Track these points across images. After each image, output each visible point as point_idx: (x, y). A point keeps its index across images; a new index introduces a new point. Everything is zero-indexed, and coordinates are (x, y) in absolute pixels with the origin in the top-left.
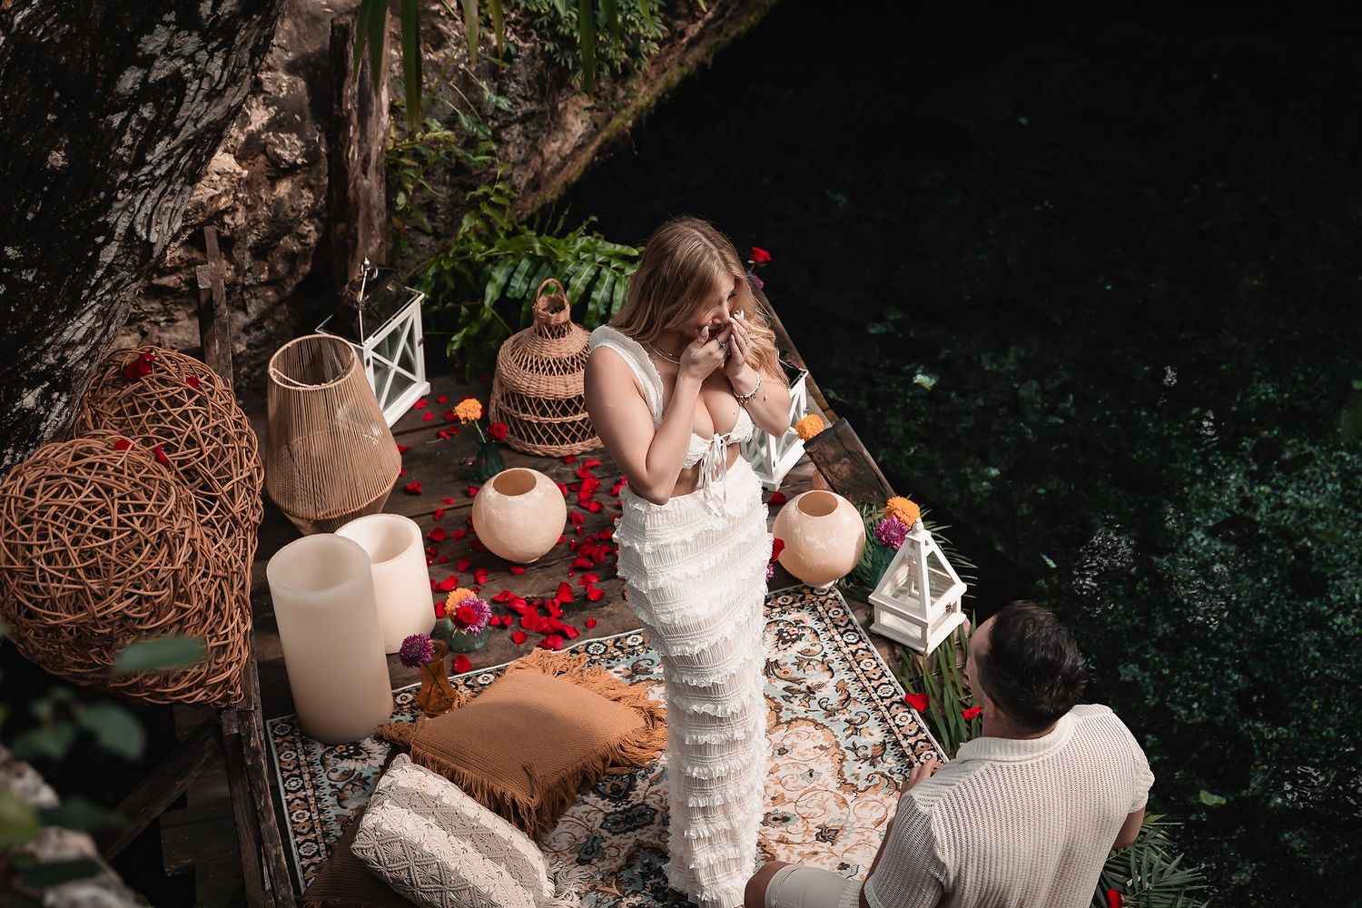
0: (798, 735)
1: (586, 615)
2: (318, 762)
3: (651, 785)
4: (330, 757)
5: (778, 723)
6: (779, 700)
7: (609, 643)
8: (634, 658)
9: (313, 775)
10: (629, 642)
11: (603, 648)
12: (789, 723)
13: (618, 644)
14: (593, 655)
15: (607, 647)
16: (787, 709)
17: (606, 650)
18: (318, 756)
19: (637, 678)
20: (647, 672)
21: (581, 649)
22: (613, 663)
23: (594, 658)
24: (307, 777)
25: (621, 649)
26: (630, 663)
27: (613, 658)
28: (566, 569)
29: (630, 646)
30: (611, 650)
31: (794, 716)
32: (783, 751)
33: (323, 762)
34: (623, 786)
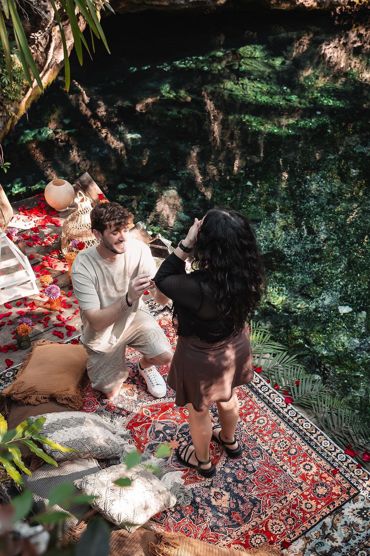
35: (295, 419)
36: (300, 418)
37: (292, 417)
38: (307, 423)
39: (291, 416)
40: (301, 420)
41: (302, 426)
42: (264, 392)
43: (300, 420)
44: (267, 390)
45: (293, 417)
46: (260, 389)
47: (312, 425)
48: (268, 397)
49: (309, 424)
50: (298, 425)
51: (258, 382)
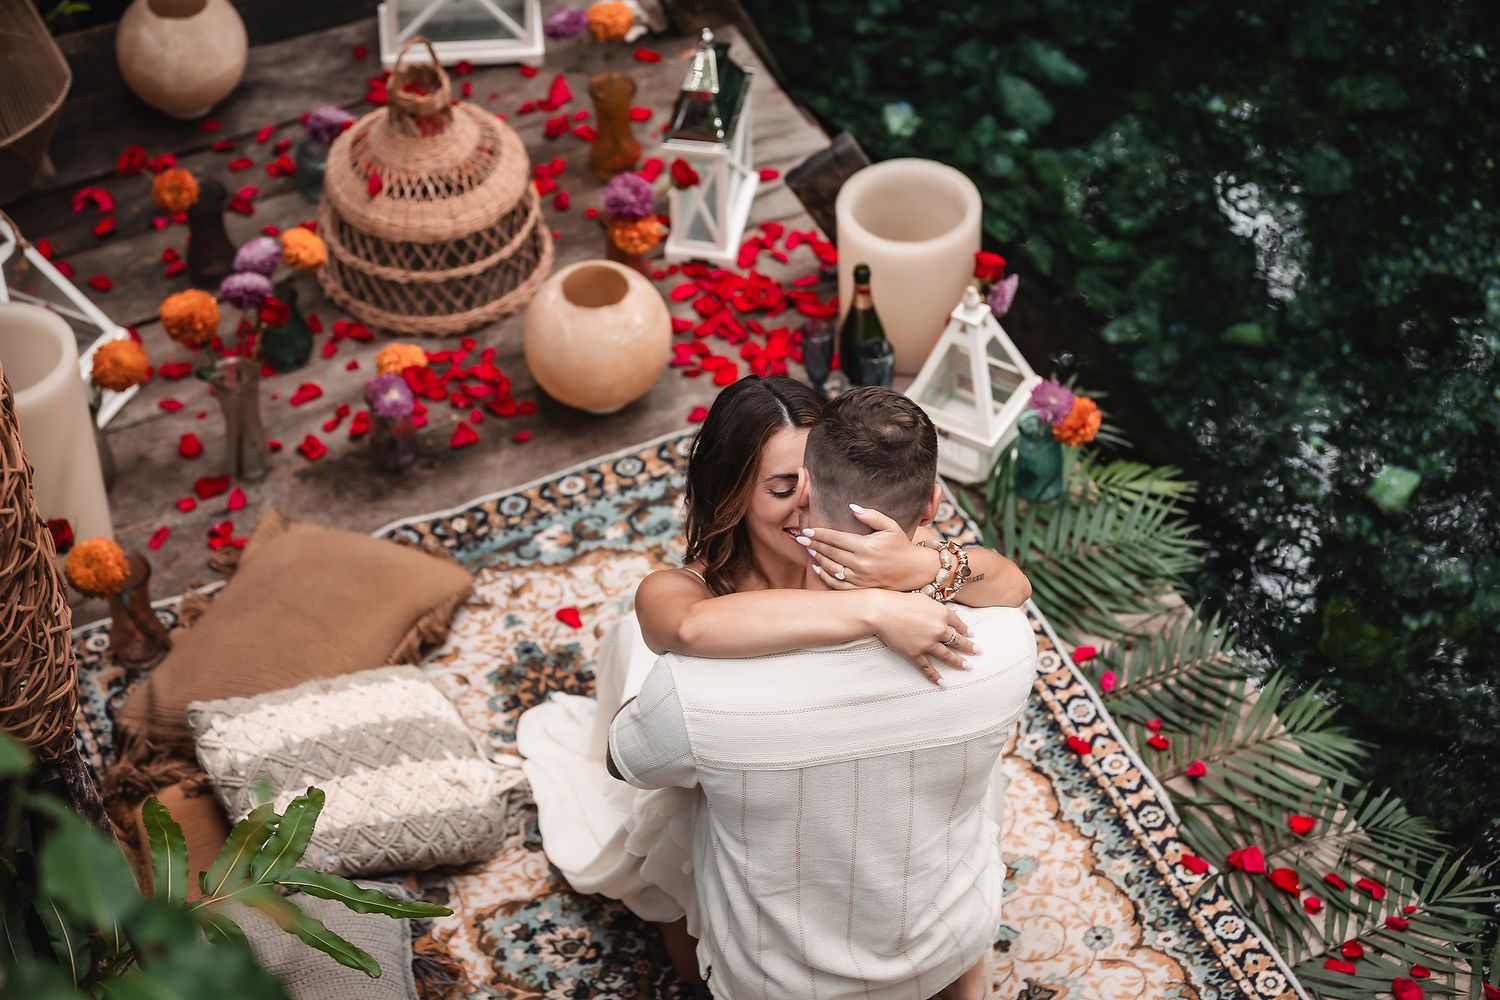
2: (102, 714)
7: (532, 493)
8: (573, 515)
9: (97, 733)
10: (563, 488)
11: (523, 504)
13: (547, 493)
14: (509, 516)
15: (529, 500)
17: (528, 508)
18: (101, 705)
19: (583, 546)
20: (596, 536)
21: (490, 507)
22: (542, 523)
23: (513, 521)
25: (552, 500)
26: (569, 522)
27: (541, 516)
29: (566, 496)
30: (538, 504)
35: (1232, 952)
36: (1253, 951)
37: (1225, 942)
38: (1274, 973)
39: (1220, 938)
40: (1255, 957)
41: (1253, 981)
42: (1147, 830)
43: (1250, 958)
44: (1158, 823)
45: (1229, 941)
46: (1136, 812)
47: (1289, 985)
48: (1154, 853)
49: (1281, 979)
50: (1239, 975)
51: (1133, 785)
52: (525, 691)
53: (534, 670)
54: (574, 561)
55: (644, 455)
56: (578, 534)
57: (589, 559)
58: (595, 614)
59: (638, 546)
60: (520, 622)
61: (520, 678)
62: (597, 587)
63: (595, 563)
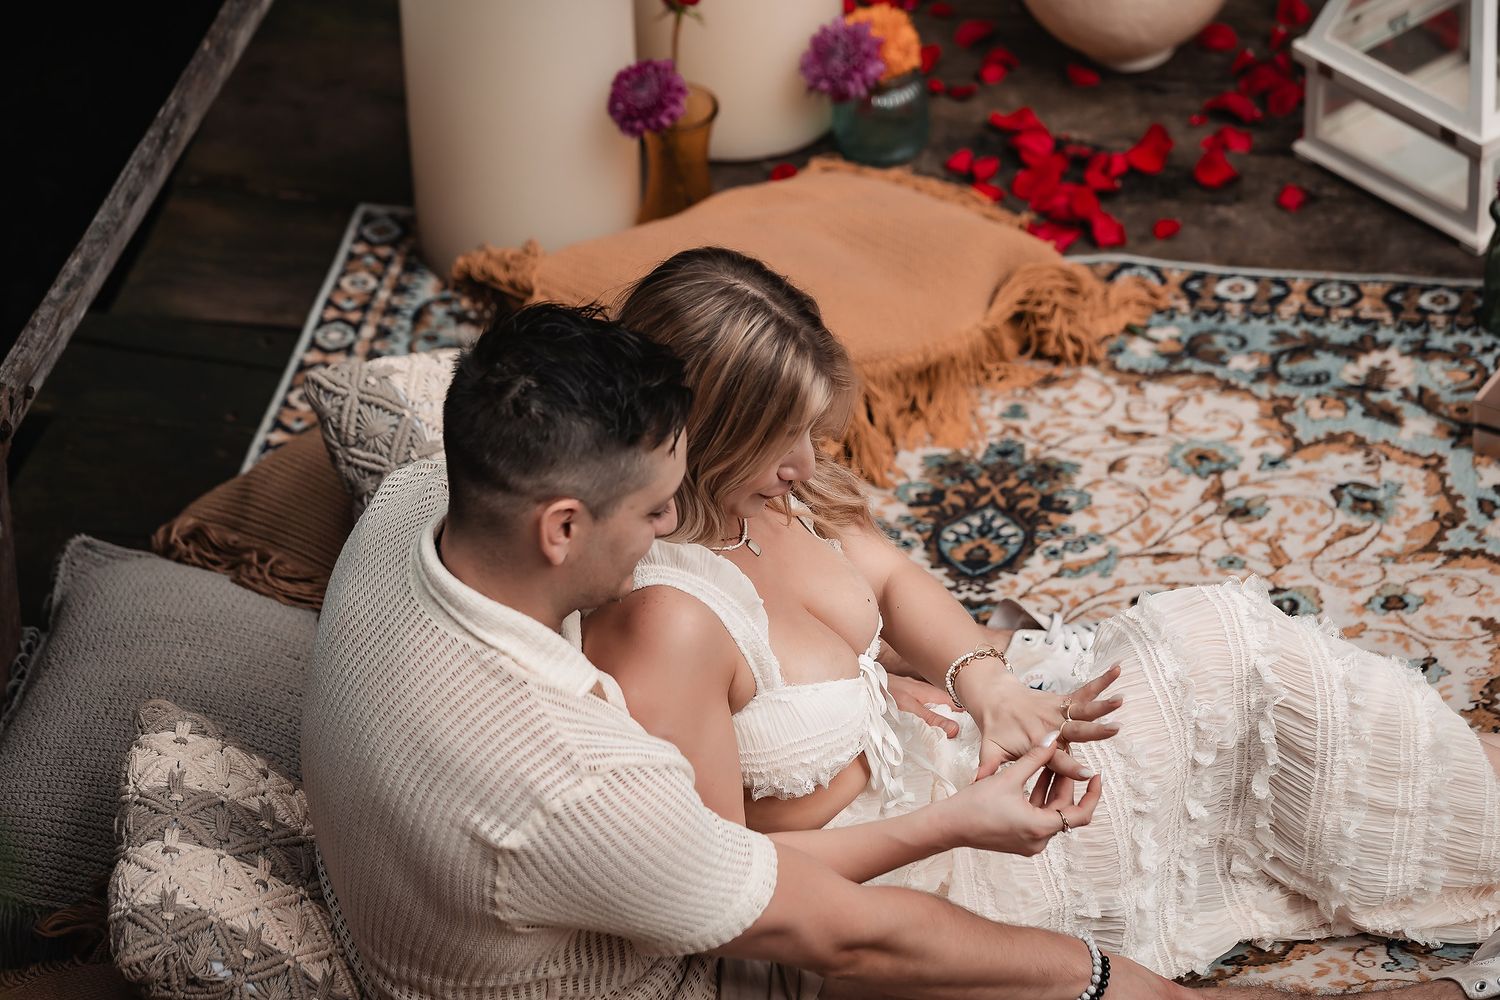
0: (1453, 583)
1: (1171, 209)
2: (410, 313)
3: (1058, 575)
4: (439, 311)
5: (1430, 548)
6: (1469, 505)
7: (1176, 277)
8: (1208, 323)
10: (1222, 288)
12: (1453, 555)
13: (1194, 285)
15: (1165, 283)
16: (1471, 528)
18: (416, 303)
19: (1187, 363)
20: (1218, 358)
21: (1103, 269)
22: (1158, 320)
24: (368, 332)
25: (1193, 297)
26: (1193, 329)
27: (1164, 310)
28: (1194, 105)
29: (1217, 298)
30: (1172, 293)
31: (1475, 546)
32: (1394, 603)
33: (419, 316)
34: (997, 557)
52: (957, 492)
53: (992, 478)
54: (1157, 376)
55: (1366, 289)
56: (1194, 347)
57: (1182, 380)
58: (1133, 444)
59: (1264, 389)
60: (1025, 416)
61: (966, 476)
62: (1165, 416)
63: (1182, 388)
